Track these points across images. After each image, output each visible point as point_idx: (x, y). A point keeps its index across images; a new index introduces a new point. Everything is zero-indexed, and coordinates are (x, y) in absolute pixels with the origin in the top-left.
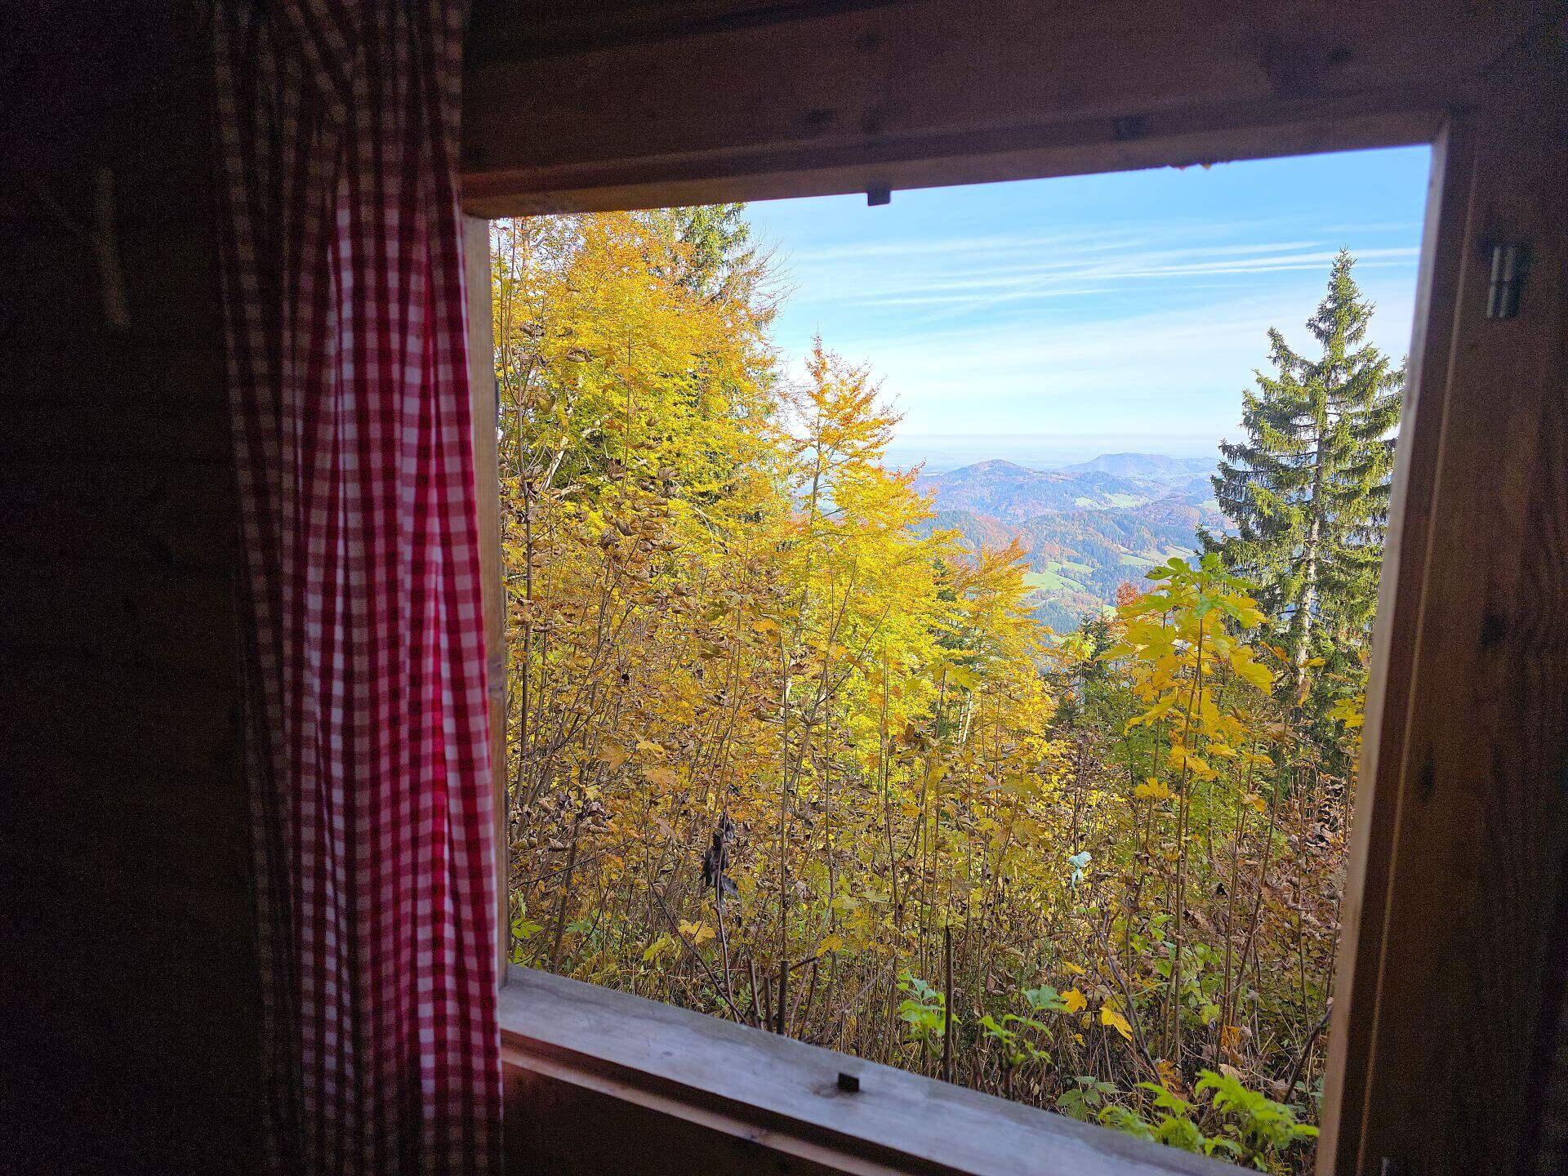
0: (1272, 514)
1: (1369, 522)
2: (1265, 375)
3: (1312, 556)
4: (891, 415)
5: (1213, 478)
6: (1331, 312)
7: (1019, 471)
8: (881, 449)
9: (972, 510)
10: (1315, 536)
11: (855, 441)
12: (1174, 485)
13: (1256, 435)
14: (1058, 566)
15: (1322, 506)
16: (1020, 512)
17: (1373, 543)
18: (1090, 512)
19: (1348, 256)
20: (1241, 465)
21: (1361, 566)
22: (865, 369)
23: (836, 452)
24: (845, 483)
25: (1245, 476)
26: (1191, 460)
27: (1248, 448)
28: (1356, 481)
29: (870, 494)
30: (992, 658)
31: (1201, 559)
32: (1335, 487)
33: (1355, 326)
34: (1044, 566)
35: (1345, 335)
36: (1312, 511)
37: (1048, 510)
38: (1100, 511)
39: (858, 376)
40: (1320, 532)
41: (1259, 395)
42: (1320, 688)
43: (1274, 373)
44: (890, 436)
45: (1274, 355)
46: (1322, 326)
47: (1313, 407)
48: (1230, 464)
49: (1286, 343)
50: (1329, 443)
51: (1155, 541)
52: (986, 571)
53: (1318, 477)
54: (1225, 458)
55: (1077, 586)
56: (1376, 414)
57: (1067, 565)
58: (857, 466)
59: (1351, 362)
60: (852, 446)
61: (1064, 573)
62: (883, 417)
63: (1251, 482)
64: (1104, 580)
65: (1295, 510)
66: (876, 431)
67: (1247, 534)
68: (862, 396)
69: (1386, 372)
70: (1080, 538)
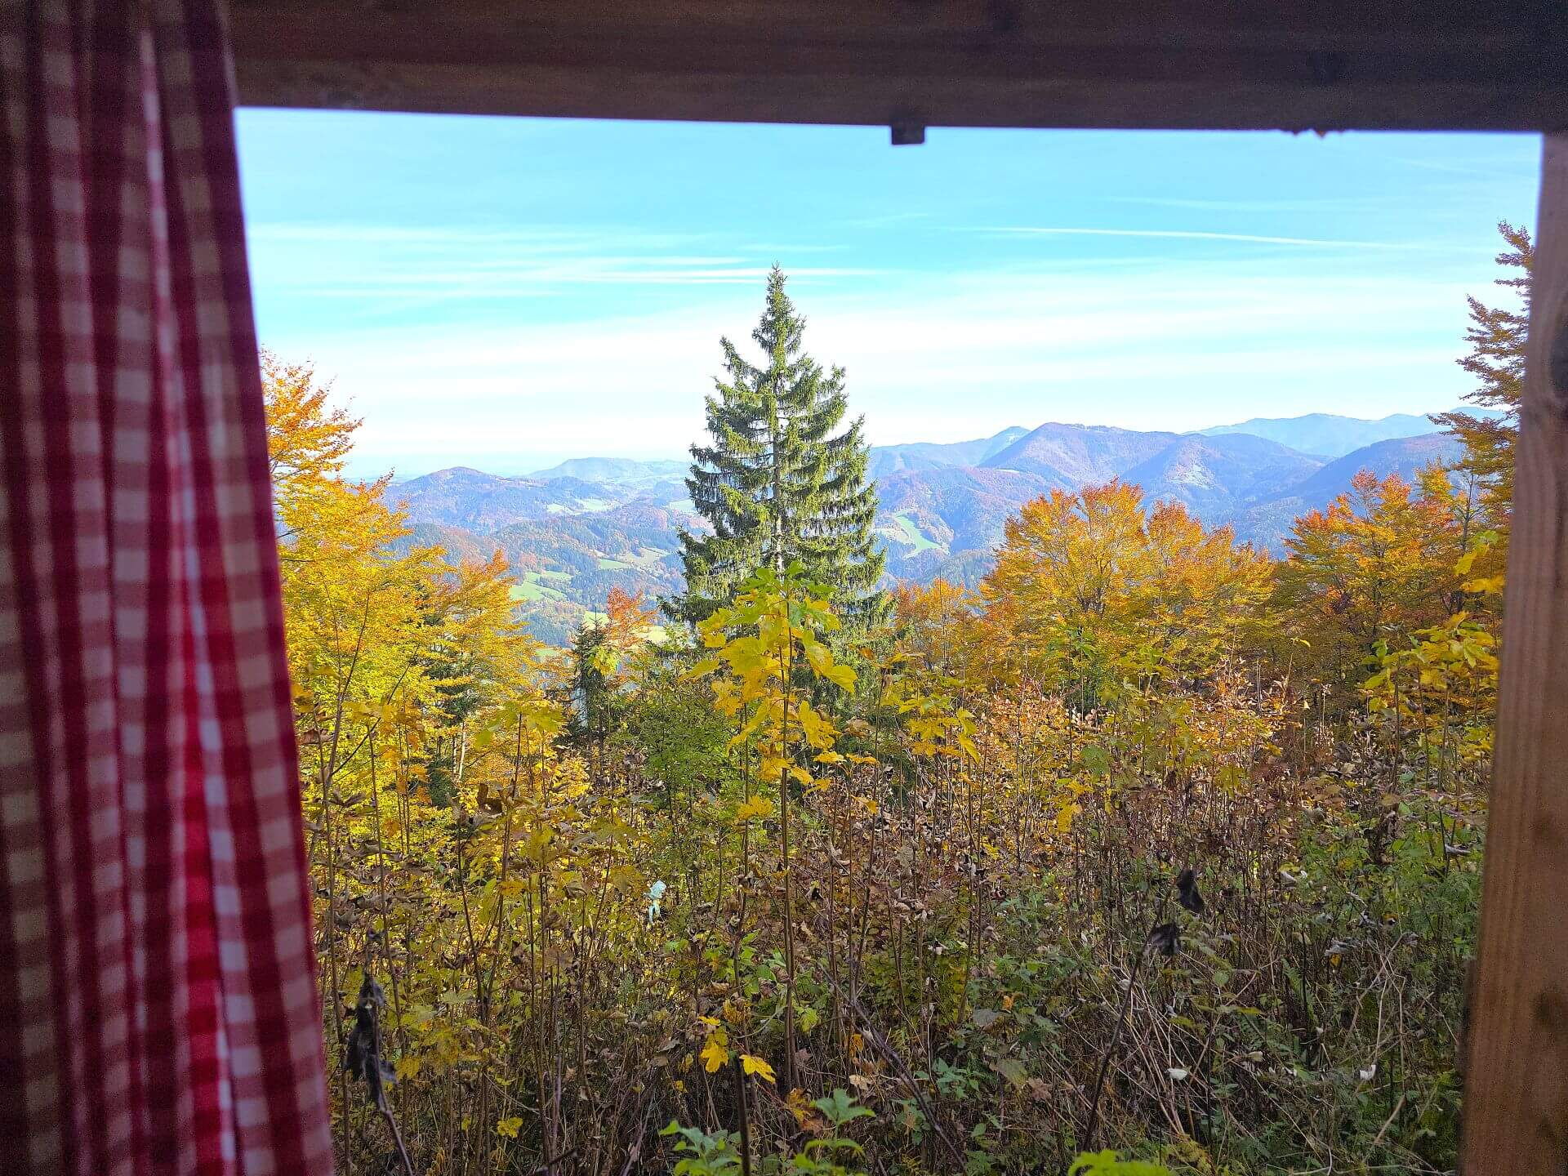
0: (742, 512)
1: (820, 515)
2: (722, 382)
3: (779, 549)
4: (347, 420)
5: (687, 481)
6: (771, 324)
7: (485, 479)
8: (339, 459)
9: (438, 522)
10: (779, 531)
11: (305, 450)
12: (641, 488)
13: (721, 439)
14: (536, 576)
15: (783, 503)
16: (490, 522)
17: (826, 535)
18: (563, 518)
19: (780, 273)
20: (709, 468)
21: (819, 555)
22: (307, 368)
23: (280, 463)
24: (297, 499)
25: (714, 478)
26: (654, 463)
27: (715, 451)
28: (807, 479)
29: (330, 511)
30: (485, 682)
31: (684, 559)
32: (792, 485)
33: (792, 338)
34: (522, 577)
35: (785, 345)
36: (775, 508)
37: (520, 519)
38: (573, 517)
39: (300, 375)
40: (783, 527)
41: (719, 400)
42: (798, 670)
43: (729, 380)
44: (349, 444)
45: (728, 363)
46: (765, 336)
47: (765, 412)
48: (700, 466)
49: (737, 351)
50: (782, 445)
51: (628, 544)
52: (467, 589)
53: (776, 477)
54: (695, 461)
55: (559, 595)
56: (817, 418)
57: (546, 574)
58: (313, 479)
59: (792, 371)
60: (301, 456)
61: (543, 582)
62: (336, 423)
63: (722, 483)
64: (584, 587)
65: (762, 508)
66: (331, 439)
67: (721, 532)
68: (307, 398)
69: (821, 380)
70: (556, 545)
